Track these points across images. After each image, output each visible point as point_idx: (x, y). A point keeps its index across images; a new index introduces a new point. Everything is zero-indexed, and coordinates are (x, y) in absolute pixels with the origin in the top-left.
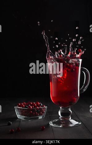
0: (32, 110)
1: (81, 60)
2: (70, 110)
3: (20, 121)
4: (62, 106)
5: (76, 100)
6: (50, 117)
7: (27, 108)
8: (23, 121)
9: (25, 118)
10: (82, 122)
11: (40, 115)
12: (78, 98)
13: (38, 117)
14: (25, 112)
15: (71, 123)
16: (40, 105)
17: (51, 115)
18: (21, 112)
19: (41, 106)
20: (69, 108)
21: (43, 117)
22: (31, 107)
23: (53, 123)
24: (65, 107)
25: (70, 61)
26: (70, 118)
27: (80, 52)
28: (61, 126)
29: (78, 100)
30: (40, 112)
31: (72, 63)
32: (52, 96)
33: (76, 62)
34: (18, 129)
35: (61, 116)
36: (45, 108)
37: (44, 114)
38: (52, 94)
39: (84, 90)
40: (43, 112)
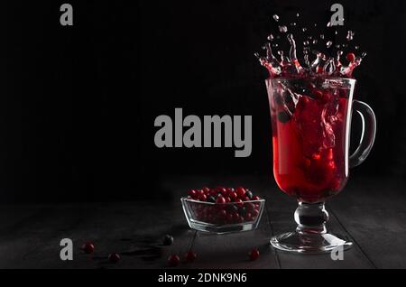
0: (225, 208)
1: (352, 82)
2: (324, 210)
3: (195, 235)
4: (303, 198)
5: (341, 185)
6: (271, 226)
7: (212, 201)
8: (203, 234)
9: (207, 228)
10: (354, 241)
11: (248, 220)
12: (346, 180)
13: (241, 224)
14: (209, 212)
15: (327, 243)
16: (247, 194)
17: (276, 221)
18: (198, 211)
19: (249, 197)
20: (320, 204)
21: (254, 225)
22: (224, 200)
23: (281, 242)
24: (311, 201)
25: (326, 84)
26: (325, 231)
27: (351, 60)
28: (299, 251)
29: (344, 184)
30: (247, 213)
31: (331, 89)
32: (277, 172)
33: (339, 86)
34: (190, 254)
35: (300, 225)
36: (259, 203)
37: (258, 219)
38: (277, 168)
39: (362, 159)
40: (255, 214)
